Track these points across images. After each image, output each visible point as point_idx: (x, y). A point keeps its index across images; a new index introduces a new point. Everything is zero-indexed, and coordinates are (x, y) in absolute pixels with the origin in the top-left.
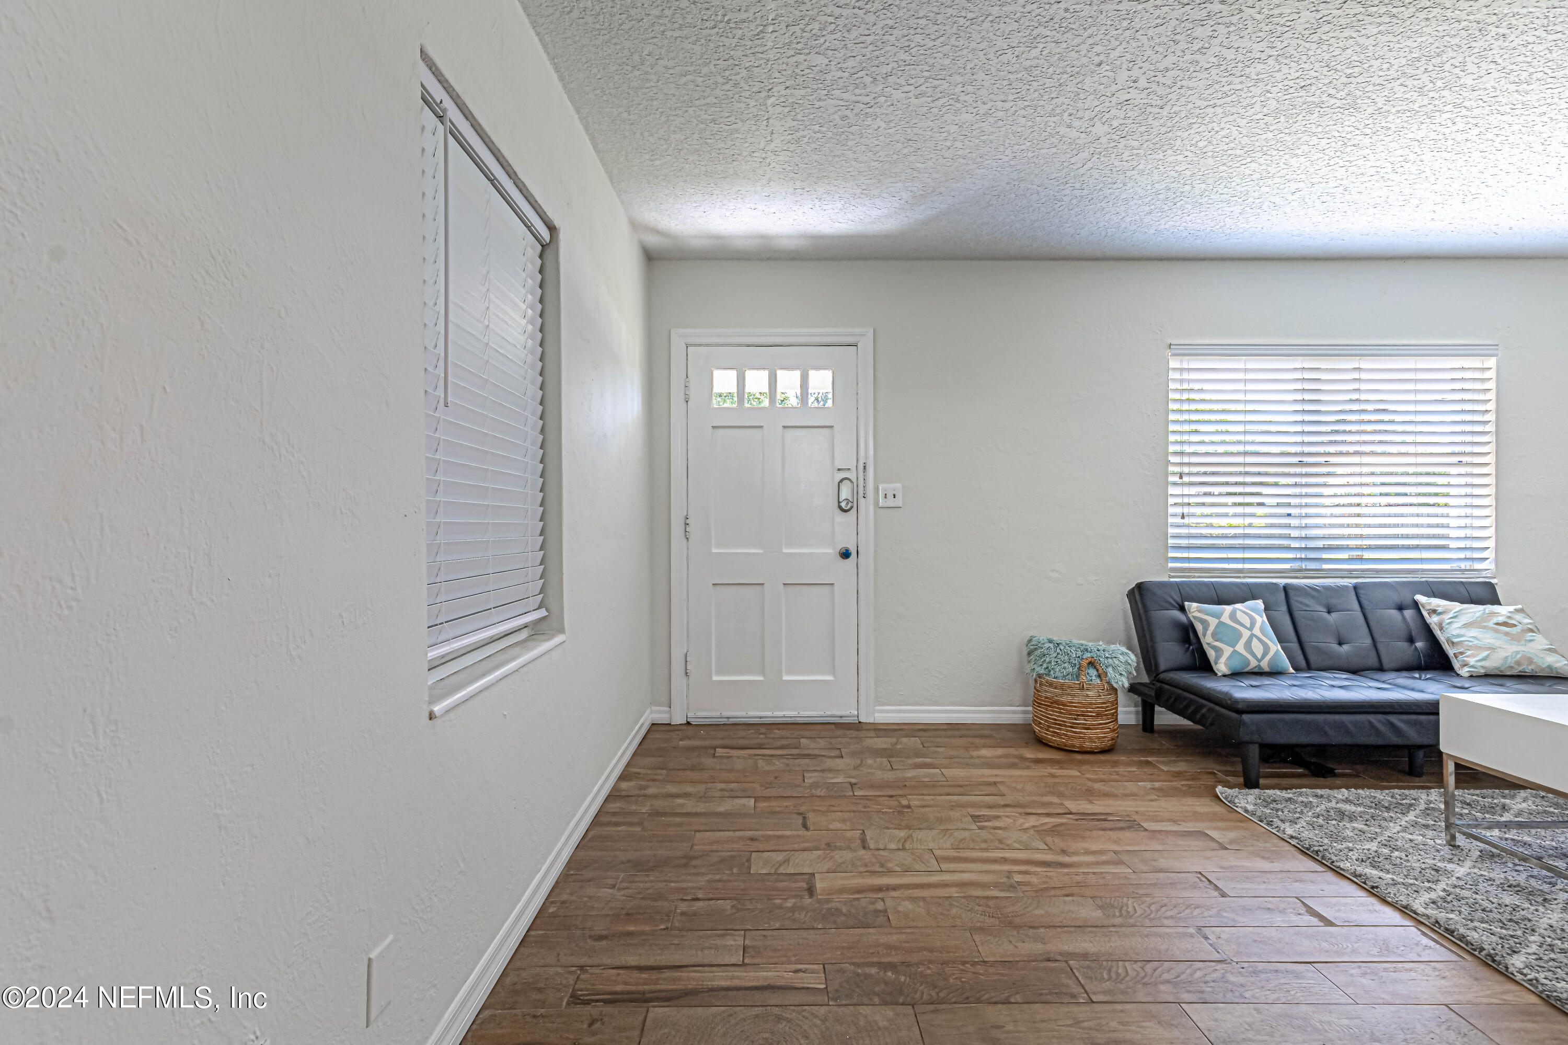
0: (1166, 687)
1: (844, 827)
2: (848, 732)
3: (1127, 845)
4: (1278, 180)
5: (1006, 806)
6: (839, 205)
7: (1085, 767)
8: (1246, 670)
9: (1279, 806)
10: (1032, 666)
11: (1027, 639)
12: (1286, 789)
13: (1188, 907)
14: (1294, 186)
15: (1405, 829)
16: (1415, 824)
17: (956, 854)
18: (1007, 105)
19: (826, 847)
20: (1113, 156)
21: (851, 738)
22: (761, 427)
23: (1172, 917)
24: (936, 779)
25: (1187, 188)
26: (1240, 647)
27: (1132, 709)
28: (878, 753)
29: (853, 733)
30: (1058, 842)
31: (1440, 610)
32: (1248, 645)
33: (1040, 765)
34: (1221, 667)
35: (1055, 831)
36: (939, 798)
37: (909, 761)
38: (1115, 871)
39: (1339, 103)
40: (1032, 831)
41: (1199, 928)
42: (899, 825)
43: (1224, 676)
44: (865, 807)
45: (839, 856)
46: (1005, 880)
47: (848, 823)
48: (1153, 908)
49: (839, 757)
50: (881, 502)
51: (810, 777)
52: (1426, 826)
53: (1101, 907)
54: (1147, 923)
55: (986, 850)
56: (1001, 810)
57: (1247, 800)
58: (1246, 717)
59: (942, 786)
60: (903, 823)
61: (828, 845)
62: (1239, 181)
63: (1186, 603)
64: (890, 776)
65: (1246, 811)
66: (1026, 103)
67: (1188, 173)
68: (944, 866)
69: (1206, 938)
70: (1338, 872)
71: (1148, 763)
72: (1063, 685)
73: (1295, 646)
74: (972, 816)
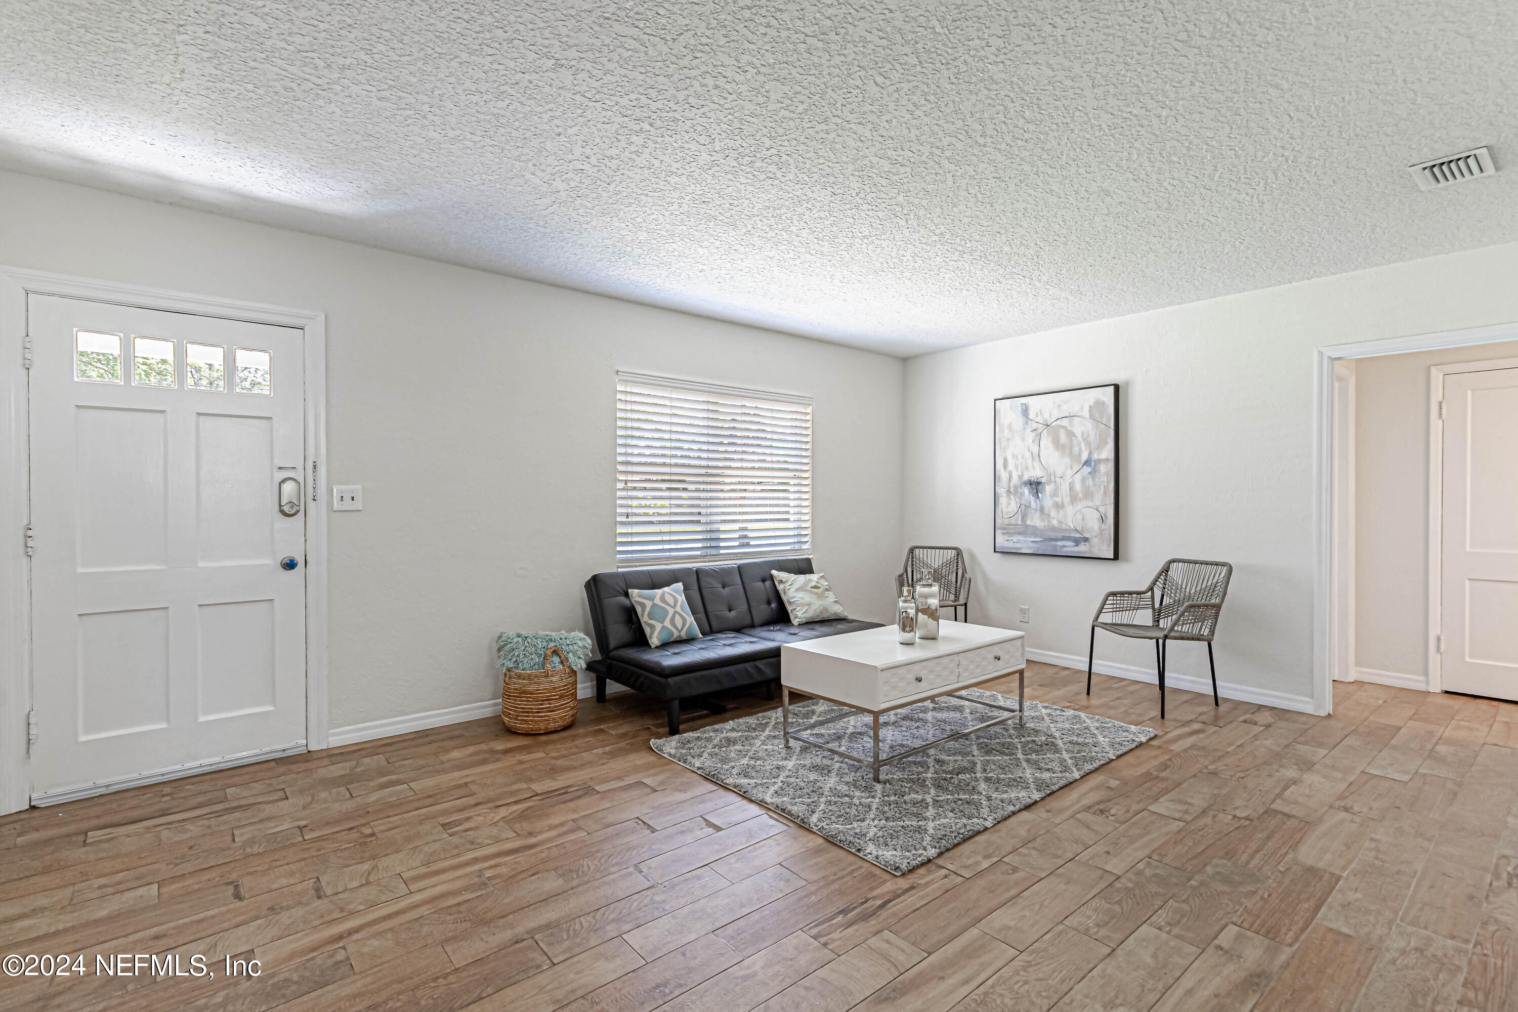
0: (615, 662)
1: (292, 881)
2: (293, 767)
3: (584, 811)
4: (690, 260)
5: (477, 804)
6: (280, 173)
7: (551, 747)
8: (672, 640)
9: (692, 745)
10: (501, 661)
11: (497, 635)
12: (696, 729)
13: (629, 850)
14: (701, 267)
15: (763, 743)
16: (769, 737)
17: (429, 869)
18: (477, 139)
19: (268, 912)
20: (571, 209)
21: (298, 773)
22: (163, 412)
23: (617, 864)
24: (403, 796)
25: (629, 249)
26: (667, 623)
27: (589, 684)
28: (331, 783)
29: (302, 766)
30: (526, 826)
31: (784, 580)
32: (672, 621)
33: (509, 755)
34: (654, 641)
35: (523, 816)
36: (406, 815)
37: (372, 784)
38: (573, 838)
39: (726, 220)
40: (501, 823)
41: (636, 866)
42: (362, 858)
43: (657, 647)
44: (319, 850)
45: (285, 918)
46: (476, 880)
47: (298, 875)
48: (603, 861)
49: (282, 799)
50: (336, 505)
51: (242, 834)
52: (774, 737)
53: (562, 875)
54: (598, 875)
55: (458, 855)
56: (472, 810)
57: (670, 746)
58: (670, 680)
59: (410, 802)
60: (367, 855)
61: (272, 909)
62: (665, 254)
63: (630, 590)
64: (349, 805)
65: (670, 755)
66: (493, 142)
67: (630, 238)
68: (413, 887)
69: (641, 872)
70: (725, 788)
71: (601, 730)
72: (530, 675)
73: (702, 616)
74: (443, 825)
